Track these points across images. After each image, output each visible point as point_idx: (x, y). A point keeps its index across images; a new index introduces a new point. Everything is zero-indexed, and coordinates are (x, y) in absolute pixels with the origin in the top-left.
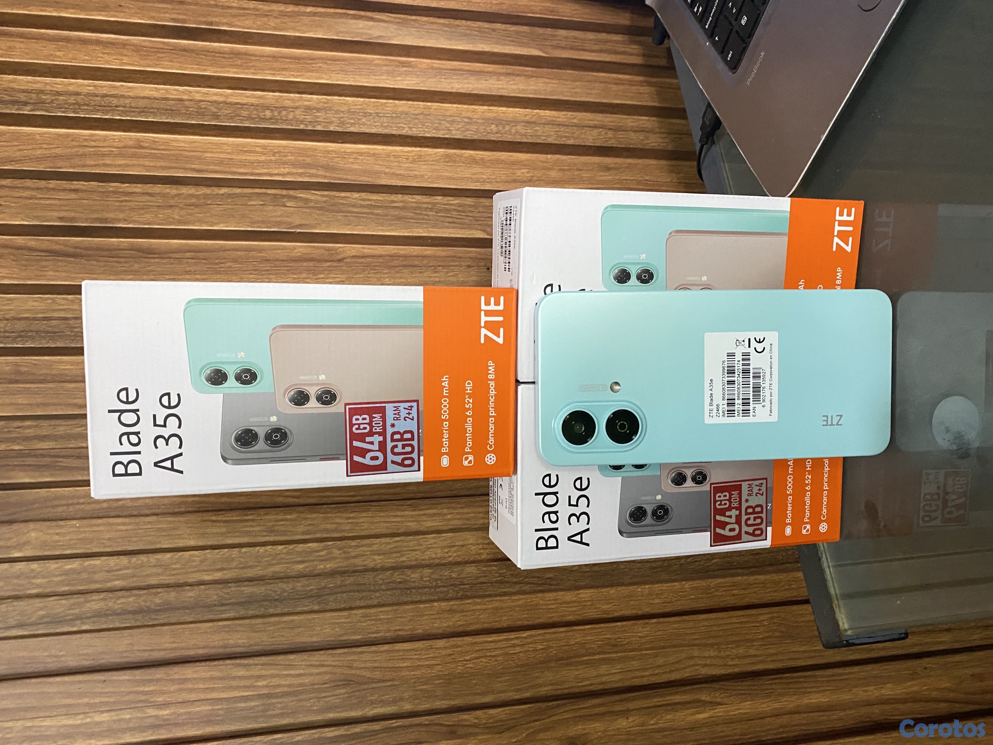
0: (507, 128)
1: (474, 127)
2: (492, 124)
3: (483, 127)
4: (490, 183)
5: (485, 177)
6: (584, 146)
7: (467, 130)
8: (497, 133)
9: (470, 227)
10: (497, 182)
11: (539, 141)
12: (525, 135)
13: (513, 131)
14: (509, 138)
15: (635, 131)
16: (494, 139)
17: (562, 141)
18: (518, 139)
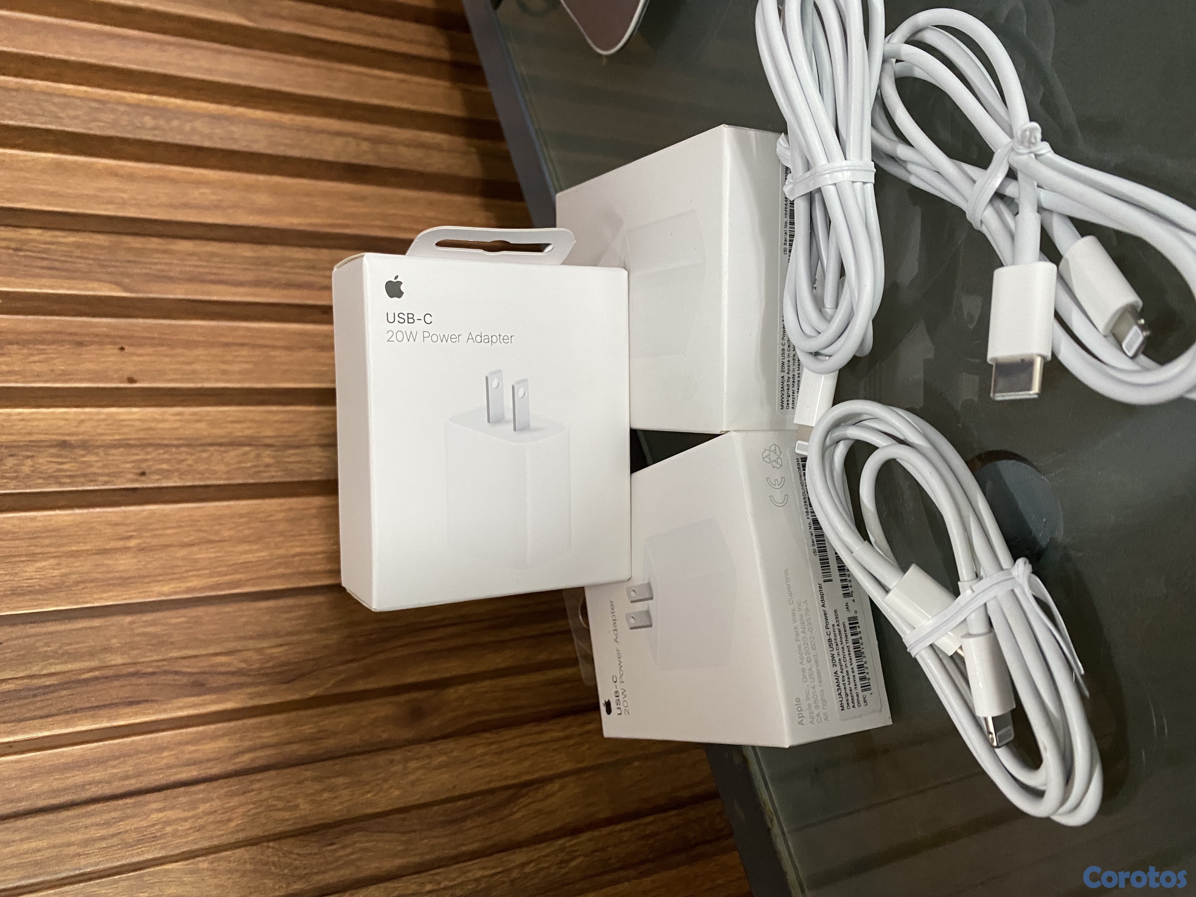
0: (175, 123)
1: (108, 117)
2: (147, 114)
3: (125, 117)
4: (138, 206)
5: (124, 196)
6: (321, 162)
7: (95, 120)
8: (154, 128)
9: (87, 276)
10: (151, 206)
11: (235, 147)
12: (210, 137)
13: (188, 127)
14: (178, 139)
15: (407, 146)
16: (149, 138)
17: (280, 151)
18: (196, 141)
